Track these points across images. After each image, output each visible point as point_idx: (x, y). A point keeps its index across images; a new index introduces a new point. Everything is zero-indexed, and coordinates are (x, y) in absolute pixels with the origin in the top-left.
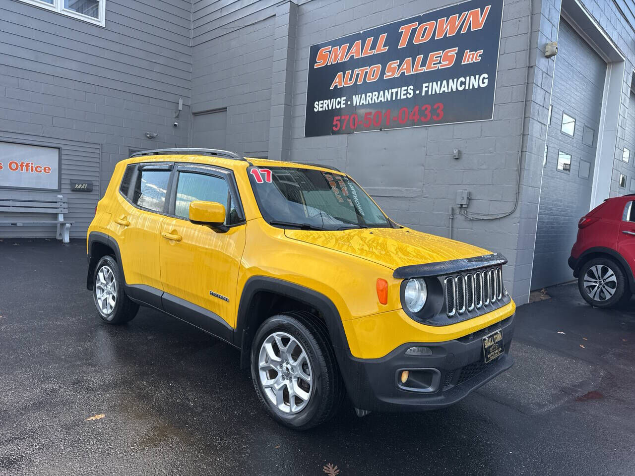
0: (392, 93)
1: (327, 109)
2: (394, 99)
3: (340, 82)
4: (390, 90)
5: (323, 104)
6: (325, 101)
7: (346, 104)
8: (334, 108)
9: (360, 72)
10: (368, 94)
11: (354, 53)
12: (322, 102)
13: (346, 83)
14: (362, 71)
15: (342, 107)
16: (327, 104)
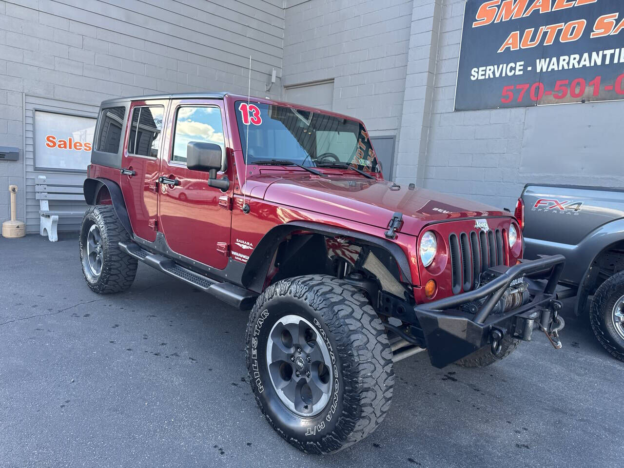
0: (604, 56)
1: (492, 76)
2: (607, 62)
3: (514, 44)
4: (601, 53)
5: (485, 71)
6: (488, 68)
7: (524, 69)
8: (504, 75)
9: (549, 30)
10: (562, 58)
11: (539, 6)
12: (484, 68)
13: (525, 44)
14: (553, 29)
15: (516, 74)
16: (492, 70)
